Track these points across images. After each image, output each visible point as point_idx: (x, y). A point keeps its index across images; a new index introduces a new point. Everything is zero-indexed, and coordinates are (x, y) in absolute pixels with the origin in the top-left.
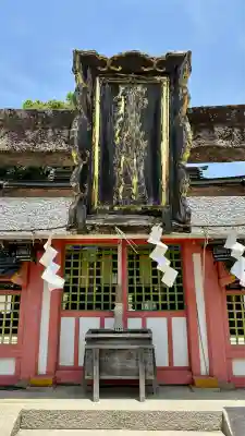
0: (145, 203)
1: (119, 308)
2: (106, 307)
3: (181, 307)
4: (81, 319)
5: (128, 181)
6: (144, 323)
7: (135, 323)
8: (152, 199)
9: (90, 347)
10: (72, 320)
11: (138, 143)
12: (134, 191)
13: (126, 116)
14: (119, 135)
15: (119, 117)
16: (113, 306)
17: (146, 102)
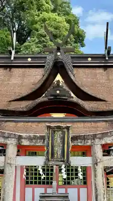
0: (61, 159)
1: (54, 183)
2: (48, 183)
3: (85, 183)
4: (35, 189)
5: (57, 154)
6: (66, 191)
7: (62, 191)
8: (63, 158)
9: (41, 200)
10: (31, 189)
11: (60, 145)
12: (59, 156)
13: (57, 139)
15: (55, 139)
16: (52, 183)
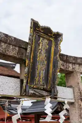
0: (44, 86)
8: (46, 85)
11: (44, 62)
12: (41, 80)
13: (41, 50)
14: (39, 57)
15: (39, 49)
17: (48, 46)
